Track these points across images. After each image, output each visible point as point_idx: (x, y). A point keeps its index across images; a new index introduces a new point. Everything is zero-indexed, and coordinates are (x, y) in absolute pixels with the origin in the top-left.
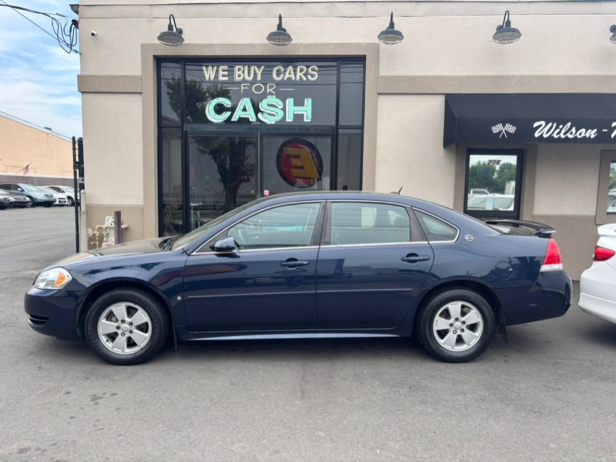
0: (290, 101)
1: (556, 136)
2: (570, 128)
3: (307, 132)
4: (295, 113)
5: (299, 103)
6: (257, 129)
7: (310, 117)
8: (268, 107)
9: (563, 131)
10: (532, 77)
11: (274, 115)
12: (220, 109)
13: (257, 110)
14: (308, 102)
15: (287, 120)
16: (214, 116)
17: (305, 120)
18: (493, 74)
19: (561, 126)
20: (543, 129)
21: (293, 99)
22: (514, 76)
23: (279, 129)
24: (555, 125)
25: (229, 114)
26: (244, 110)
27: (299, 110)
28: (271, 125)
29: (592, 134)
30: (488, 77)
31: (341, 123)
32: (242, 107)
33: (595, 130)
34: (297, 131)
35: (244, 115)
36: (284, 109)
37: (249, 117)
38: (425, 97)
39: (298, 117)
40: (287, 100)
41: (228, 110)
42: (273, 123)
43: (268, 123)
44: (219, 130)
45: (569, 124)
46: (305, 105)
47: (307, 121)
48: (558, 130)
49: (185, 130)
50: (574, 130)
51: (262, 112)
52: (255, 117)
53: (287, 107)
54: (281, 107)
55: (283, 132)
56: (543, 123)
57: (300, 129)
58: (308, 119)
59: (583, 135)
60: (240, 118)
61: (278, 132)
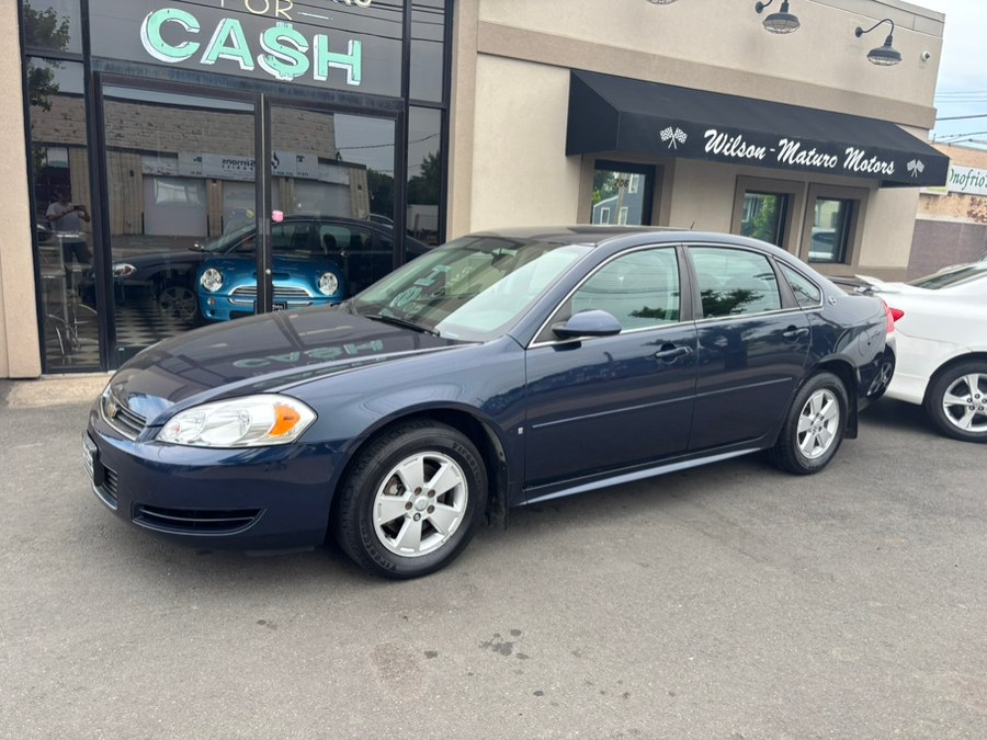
0: (321, 41)
1: (726, 153)
2: (741, 144)
3: (354, 105)
4: (331, 64)
5: (337, 47)
6: (258, 87)
7: (358, 76)
8: (277, 46)
9: (734, 147)
10: (674, 61)
11: (291, 64)
12: (172, 33)
13: (256, 50)
14: (355, 47)
15: (316, 77)
16: (160, 48)
17: (350, 82)
18: (630, 47)
19: (732, 140)
20: (715, 142)
21: (326, 37)
22: (654, 55)
23: (301, 93)
24: (726, 137)
25: (194, 47)
26: (229, 43)
27: (338, 60)
28: (284, 82)
29: (760, 153)
30: (625, 50)
31: (412, 96)
32: (223, 38)
33: (764, 149)
34: (336, 101)
35: (228, 54)
36: (309, 55)
37: (239, 59)
38: (544, 68)
39: (337, 73)
40: (316, 37)
41: (191, 37)
42: (289, 79)
43: (278, 77)
44: (175, 79)
45: (740, 137)
46: (350, 53)
47: (352, 83)
48: (729, 145)
49: (92, 69)
50: (744, 146)
51: (267, 54)
52: (252, 63)
53: (315, 51)
54: (305, 50)
55: (309, 99)
56: (714, 132)
57: (343, 98)
58: (354, 79)
59: (752, 154)
60: (219, 60)
61: (302, 98)
